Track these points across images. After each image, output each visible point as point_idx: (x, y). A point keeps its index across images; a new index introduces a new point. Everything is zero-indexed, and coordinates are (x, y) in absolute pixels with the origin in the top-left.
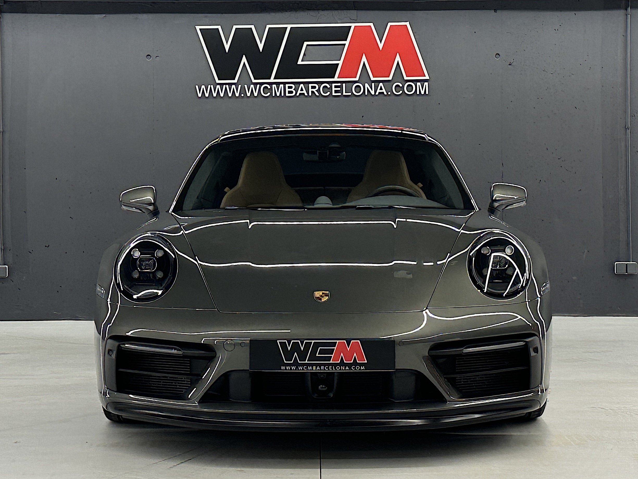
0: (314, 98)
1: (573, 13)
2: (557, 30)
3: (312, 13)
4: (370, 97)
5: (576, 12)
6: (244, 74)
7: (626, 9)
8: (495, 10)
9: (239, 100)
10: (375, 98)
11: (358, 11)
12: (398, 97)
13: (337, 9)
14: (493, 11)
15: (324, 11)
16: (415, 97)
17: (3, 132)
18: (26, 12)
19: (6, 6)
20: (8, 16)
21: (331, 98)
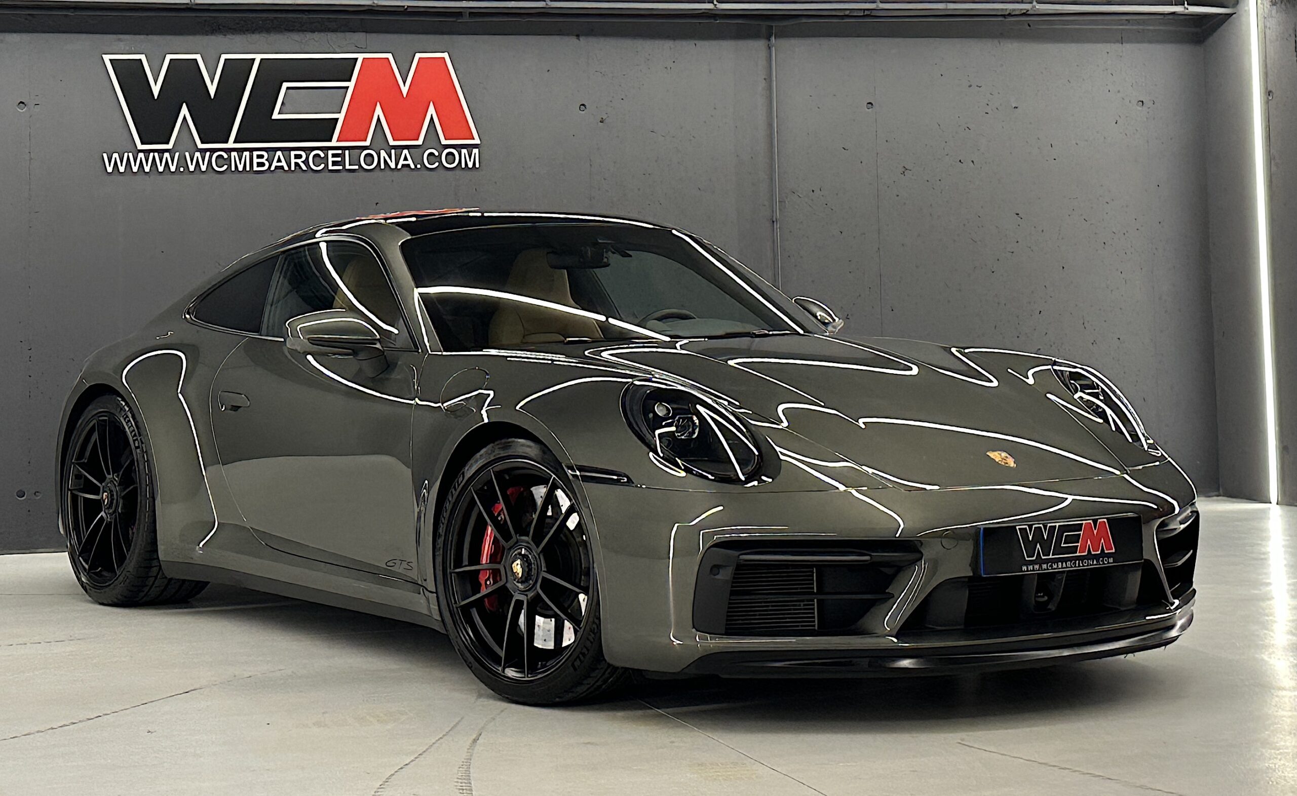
0: (300, 175)
1: (692, 42)
2: (669, 68)
3: (296, 36)
4: (388, 172)
5: (696, 42)
6: (185, 134)
7: (769, 39)
8: (578, 36)
9: (176, 177)
10: (396, 173)
11: (368, 34)
12: (432, 173)
13: (334, 31)
14: (575, 37)
15: (314, 32)
16: (458, 172)
21: (326, 174)
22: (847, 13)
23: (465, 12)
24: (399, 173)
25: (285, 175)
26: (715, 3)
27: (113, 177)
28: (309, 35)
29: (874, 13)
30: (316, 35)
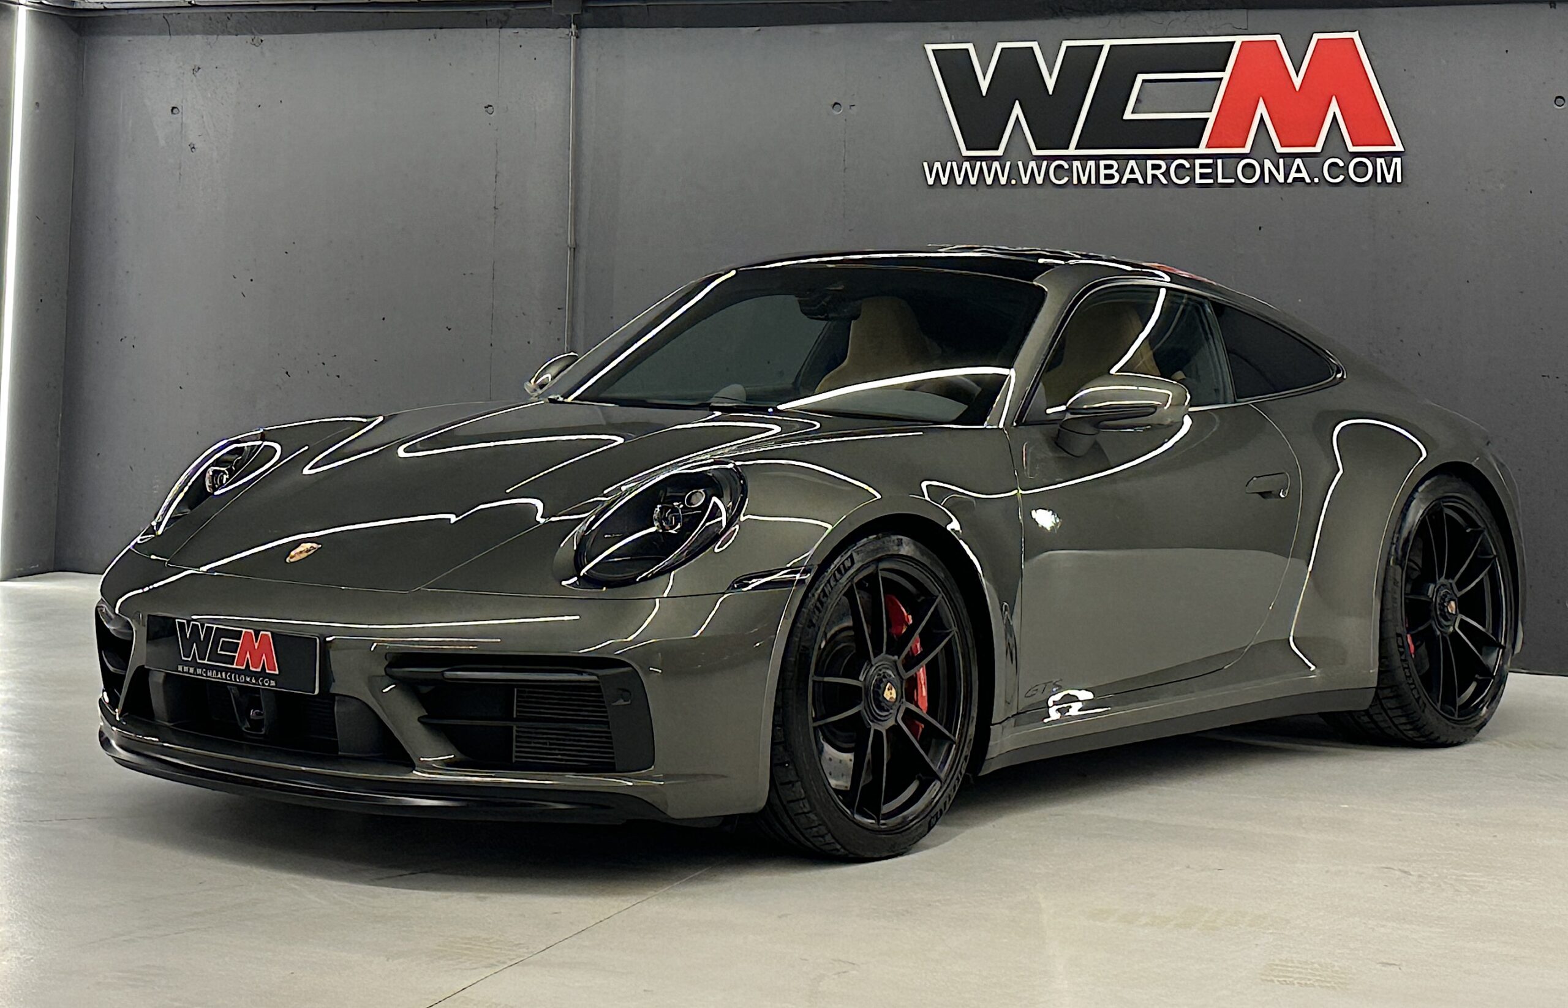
0: (1157, 189)
3: (1156, 17)
4: (1277, 188)
8: (1552, 4)
10: (1286, 189)
11: (1250, 12)
12: (1336, 189)
13: (1205, 8)
14: (1547, 6)
15: (1179, 11)
16: (1373, 188)
17: (575, 249)
18: (622, 26)
19: (587, 16)
20: (591, 35)
21: (1192, 190)
24: (1291, 189)
25: (1140, 190)
27: (933, 190)
28: (1173, 15)
30: (1182, 15)
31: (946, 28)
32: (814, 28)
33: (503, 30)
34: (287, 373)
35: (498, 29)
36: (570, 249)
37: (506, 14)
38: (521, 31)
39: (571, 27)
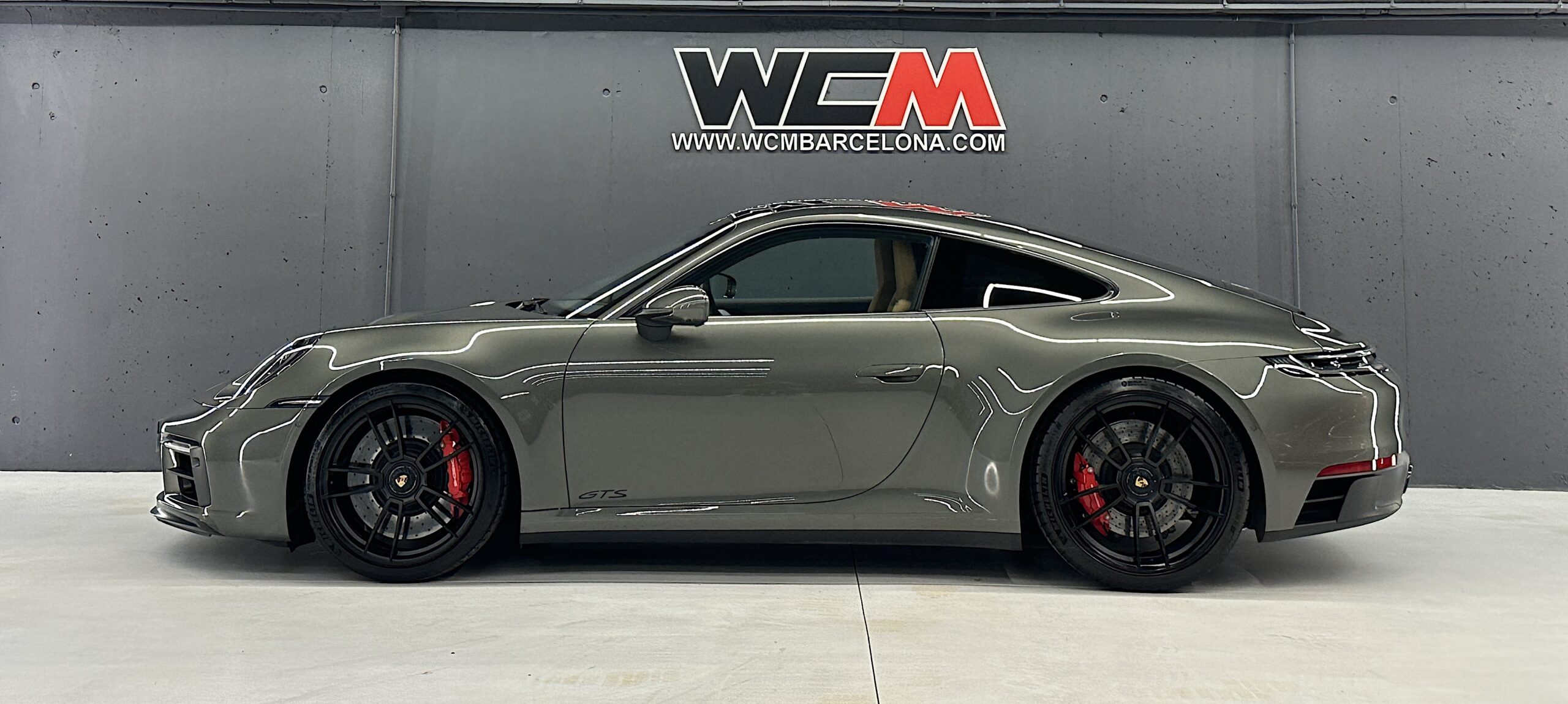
0: (840, 155)
1: (1213, 39)
2: (1188, 63)
3: (839, 33)
4: (921, 155)
5: (1216, 39)
7: (1288, 36)
8: (1101, 34)
9: (734, 155)
10: (928, 155)
11: (903, 32)
12: (961, 155)
13: (875, 29)
14: (1097, 35)
16: (985, 154)
17: (396, 197)
18: (436, 27)
19: (408, 19)
20: (410, 33)
21: (865, 154)
22: (1363, 12)
23: (993, 12)
24: (932, 155)
25: (829, 155)
26: (1225, 3)
27: (680, 154)
28: (850, 32)
29: (1391, 12)
30: (858, 33)
31: (690, 37)
32: (589, 34)
33: (336, 28)
34: (139, 299)
35: (332, 27)
36: (392, 197)
37: (339, 15)
38: (352, 29)
39: (395, 28)
